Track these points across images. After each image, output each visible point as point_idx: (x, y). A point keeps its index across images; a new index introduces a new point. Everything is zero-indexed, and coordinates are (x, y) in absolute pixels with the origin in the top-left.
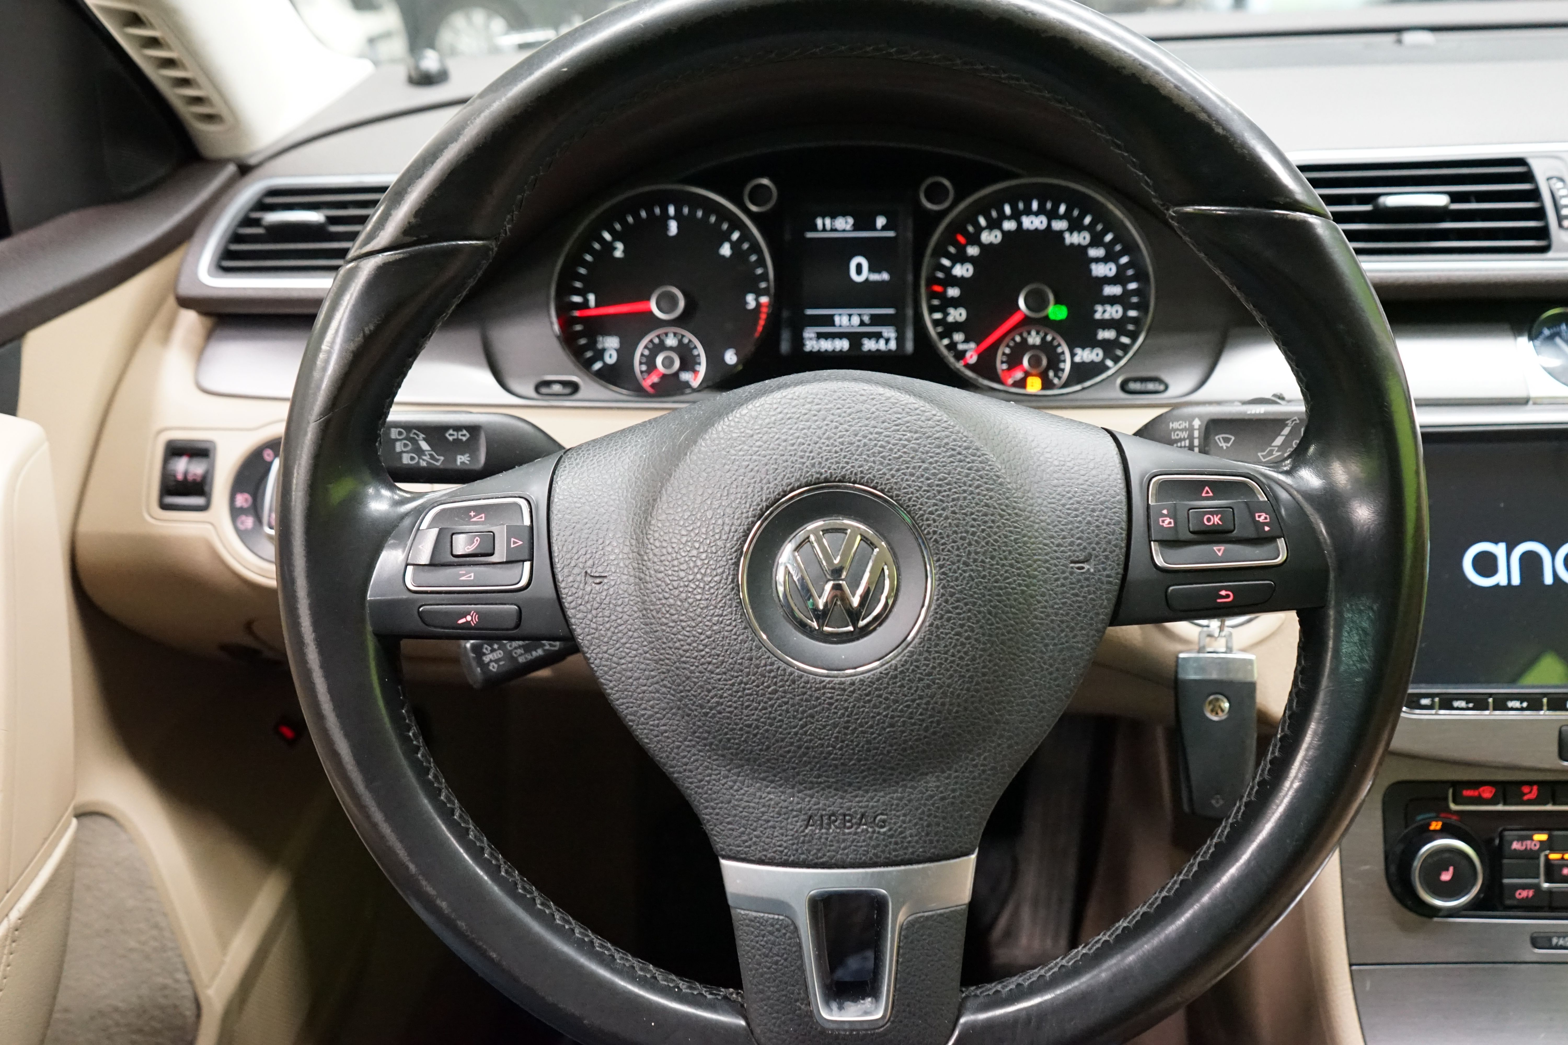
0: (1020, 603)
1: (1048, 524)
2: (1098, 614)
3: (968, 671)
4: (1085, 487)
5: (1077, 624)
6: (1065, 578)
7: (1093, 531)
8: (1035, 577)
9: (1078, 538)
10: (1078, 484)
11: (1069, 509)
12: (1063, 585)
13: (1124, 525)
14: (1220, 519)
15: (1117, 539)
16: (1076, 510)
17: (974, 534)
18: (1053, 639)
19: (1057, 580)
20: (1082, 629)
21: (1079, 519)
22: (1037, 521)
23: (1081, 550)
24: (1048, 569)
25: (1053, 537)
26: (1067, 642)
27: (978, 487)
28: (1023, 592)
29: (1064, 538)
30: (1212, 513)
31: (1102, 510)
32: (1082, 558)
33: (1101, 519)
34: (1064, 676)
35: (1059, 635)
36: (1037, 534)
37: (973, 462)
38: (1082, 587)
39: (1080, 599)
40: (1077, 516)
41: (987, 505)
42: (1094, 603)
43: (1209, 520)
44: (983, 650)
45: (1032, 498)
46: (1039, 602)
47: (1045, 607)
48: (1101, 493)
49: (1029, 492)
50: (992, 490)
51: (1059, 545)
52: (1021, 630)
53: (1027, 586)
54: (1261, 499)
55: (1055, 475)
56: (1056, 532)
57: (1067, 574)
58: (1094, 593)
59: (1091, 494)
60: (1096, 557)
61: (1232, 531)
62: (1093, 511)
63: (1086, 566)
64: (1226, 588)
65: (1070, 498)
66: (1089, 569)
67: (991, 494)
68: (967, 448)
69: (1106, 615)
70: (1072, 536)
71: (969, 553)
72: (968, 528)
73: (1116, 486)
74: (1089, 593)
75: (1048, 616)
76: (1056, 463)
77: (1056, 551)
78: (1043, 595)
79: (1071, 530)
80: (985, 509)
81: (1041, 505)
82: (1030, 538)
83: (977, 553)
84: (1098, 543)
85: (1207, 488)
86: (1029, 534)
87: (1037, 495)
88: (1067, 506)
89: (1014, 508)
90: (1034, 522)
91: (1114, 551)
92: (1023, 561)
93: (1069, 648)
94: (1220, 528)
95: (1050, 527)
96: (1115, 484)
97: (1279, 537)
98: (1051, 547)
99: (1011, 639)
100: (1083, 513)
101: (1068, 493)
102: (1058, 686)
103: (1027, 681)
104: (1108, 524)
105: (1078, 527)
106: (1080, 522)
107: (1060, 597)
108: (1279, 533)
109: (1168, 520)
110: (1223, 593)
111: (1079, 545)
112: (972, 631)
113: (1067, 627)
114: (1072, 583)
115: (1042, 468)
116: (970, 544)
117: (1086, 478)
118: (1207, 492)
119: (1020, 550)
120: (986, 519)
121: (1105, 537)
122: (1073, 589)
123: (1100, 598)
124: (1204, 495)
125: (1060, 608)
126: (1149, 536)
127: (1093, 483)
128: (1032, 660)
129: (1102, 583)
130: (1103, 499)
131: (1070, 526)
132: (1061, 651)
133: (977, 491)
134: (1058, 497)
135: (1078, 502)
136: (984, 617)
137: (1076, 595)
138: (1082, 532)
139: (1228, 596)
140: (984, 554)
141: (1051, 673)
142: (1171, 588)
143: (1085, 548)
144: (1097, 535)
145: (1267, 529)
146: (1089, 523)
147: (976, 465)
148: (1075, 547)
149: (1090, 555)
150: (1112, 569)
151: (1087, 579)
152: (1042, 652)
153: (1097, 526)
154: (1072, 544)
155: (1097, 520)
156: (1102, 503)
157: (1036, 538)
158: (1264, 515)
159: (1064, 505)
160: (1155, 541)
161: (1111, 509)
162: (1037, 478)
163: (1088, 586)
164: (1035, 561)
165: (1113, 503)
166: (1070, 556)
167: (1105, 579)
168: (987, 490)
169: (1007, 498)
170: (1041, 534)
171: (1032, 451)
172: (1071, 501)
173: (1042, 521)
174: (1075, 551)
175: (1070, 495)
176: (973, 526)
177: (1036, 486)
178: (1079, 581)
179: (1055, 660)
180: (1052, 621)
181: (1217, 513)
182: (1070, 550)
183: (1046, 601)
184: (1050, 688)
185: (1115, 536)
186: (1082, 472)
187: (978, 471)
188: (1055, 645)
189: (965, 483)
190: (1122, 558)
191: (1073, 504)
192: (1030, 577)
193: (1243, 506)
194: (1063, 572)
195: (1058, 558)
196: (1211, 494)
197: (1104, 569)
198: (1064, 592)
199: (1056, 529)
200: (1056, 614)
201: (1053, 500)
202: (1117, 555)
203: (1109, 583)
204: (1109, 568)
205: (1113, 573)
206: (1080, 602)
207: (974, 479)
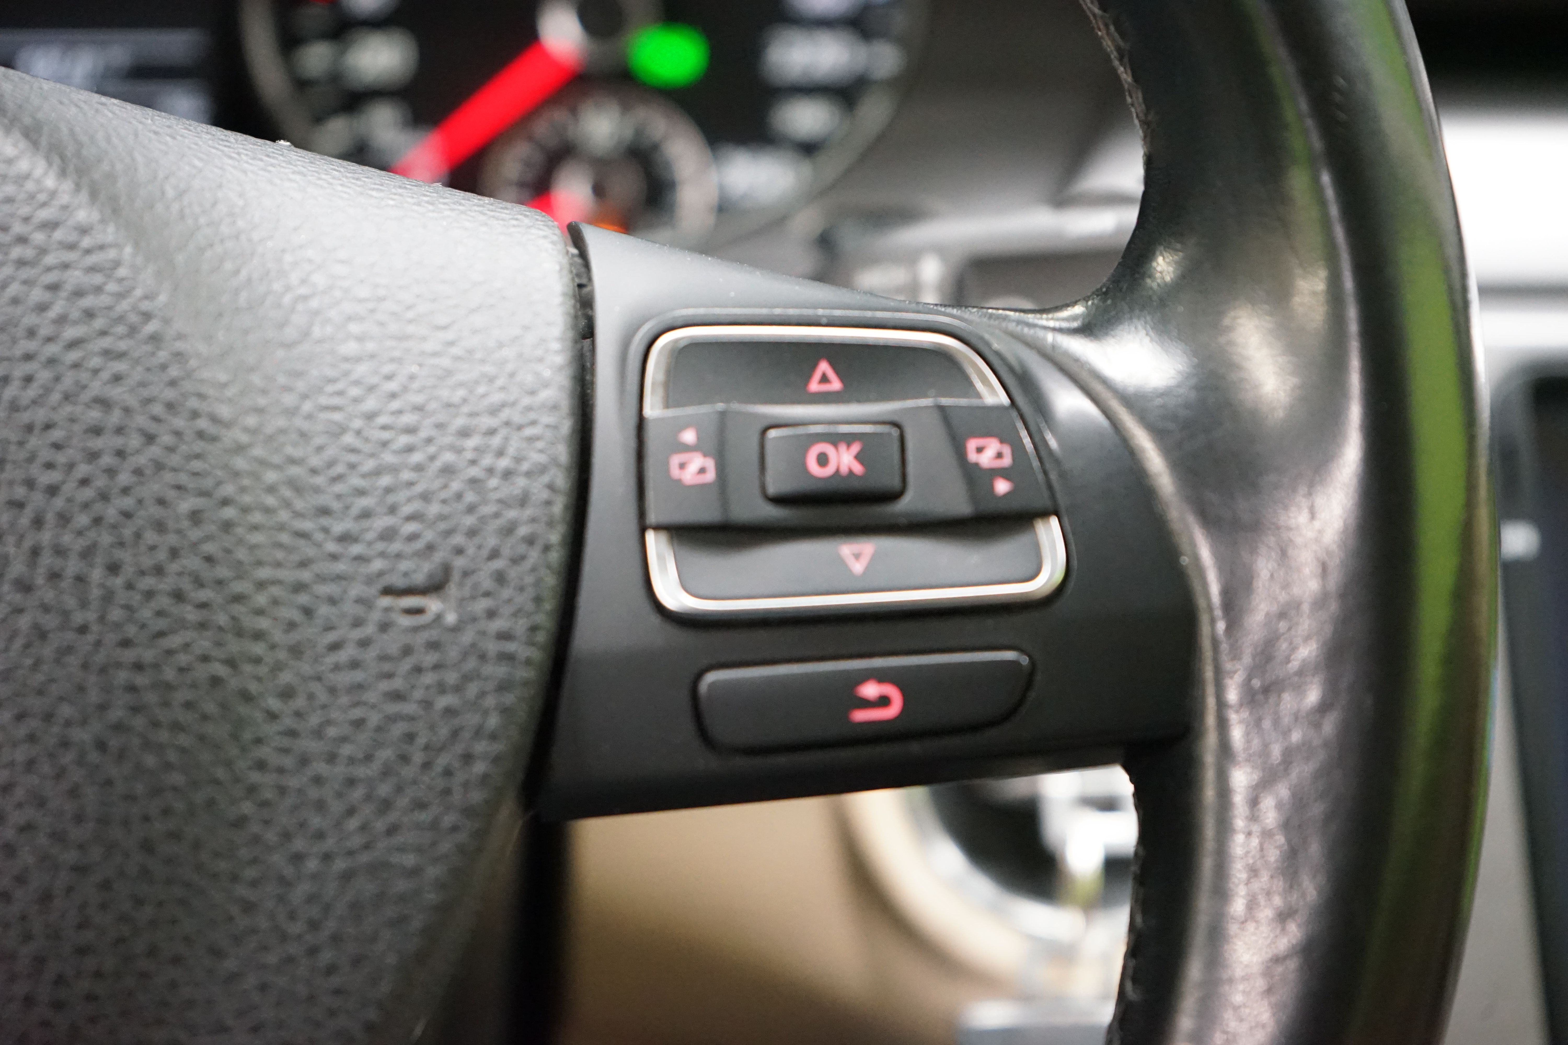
0: (205, 717)
1: (314, 471)
2: (468, 758)
3: (27, 937)
4: (445, 362)
5: (399, 789)
6: (364, 643)
7: (459, 496)
8: (258, 636)
9: (410, 518)
10: (423, 353)
11: (384, 428)
12: (355, 665)
13: (562, 480)
14: (857, 457)
15: (533, 520)
16: (411, 430)
17: (52, 490)
18: (320, 836)
19: (335, 647)
20: (420, 805)
21: (417, 457)
22: (276, 459)
23: (418, 554)
24: (308, 612)
25: (325, 511)
26: (367, 847)
27: (74, 344)
28: (216, 681)
29: (366, 514)
30: (835, 440)
31: (492, 432)
32: (419, 578)
33: (487, 460)
34: (357, 961)
35: (338, 824)
36: (270, 501)
37: (66, 266)
38: (418, 670)
39: (409, 708)
40: (410, 449)
41: (104, 403)
42: (456, 722)
43: (823, 460)
44: (80, 870)
45: (264, 392)
46: (273, 716)
47: (292, 733)
48: (491, 380)
49: (252, 369)
50: (121, 356)
51: (345, 538)
52: (211, 803)
53: (231, 663)
54: (990, 400)
55: (354, 328)
56: (339, 497)
57: (369, 630)
58: (458, 689)
59: (461, 385)
60: (466, 574)
61: (894, 496)
62: (465, 433)
63: (433, 605)
64: (881, 676)
65: (393, 396)
66: (439, 617)
67: (120, 366)
68: (50, 226)
69: (496, 760)
70: (393, 510)
71: (35, 552)
72: (35, 470)
73: (541, 360)
74: (442, 688)
75: (304, 761)
76: (363, 292)
77: (334, 557)
78: (287, 694)
79: (388, 490)
80: (94, 415)
81: (291, 412)
82: (245, 510)
83: (60, 551)
84: (472, 533)
85: (824, 367)
86: (247, 499)
87: (282, 380)
88: (382, 420)
89: (195, 415)
90: (263, 463)
91: (523, 558)
92: (220, 583)
93: (375, 869)
94: (857, 485)
95: (319, 480)
96: (539, 352)
97: (1044, 514)
98: (318, 545)
99: (175, 836)
100: (429, 441)
101: (389, 377)
102: (337, 992)
103: (233, 978)
104: (507, 474)
105: (410, 484)
106: (419, 468)
107: (344, 700)
108: (1042, 501)
109: (697, 462)
110: (870, 690)
111: (413, 537)
112: (41, 802)
113: (368, 798)
114: (384, 658)
115: (314, 303)
116: (38, 522)
117: (449, 335)
118: (824, 379)
119: (209, 548)
120: (97, 443)
121: (497, 515)
122: (389, 676)
123: (475, 705)
124: (814, 386)
125: (344, 739)
126: (642, 513)
127: (470, 352)
128: (249, 907)
129: (483, 657)
130: (496, 398)
131: (385, 480)
132: (347, 876)
133: (74, 356)
134: (355, 392)
135: (419, 409)
136: (80, 762)
137: (397, 696)
138: (425, 497)
139: (884, 701)
140: (87, 554)
141: (313, 951)
142: (712, 677)
143: (430, 548)
144: (471, 509)
145: (1002, 487)
146: (448, 471)
147: (75, 278)
148: (396, 546)
149: (447, 569)
150: (515, 615)
151: (434, 646)
152: (283, 881)
153: (474, 482)
154: (388, 535)
155: (473, 462)
156: (494, 411)
157: (268, 511)
158: (993, 447)
159: (370, 416)
160: (657, 528)
161: (520, 428)
162: (290, 333)
163: (437, 667)
164: (261, 585)
165: (529, 409)
166: (381, 574)
167: (492, 647)
168: (107, 353)
169: (173, 383)
170: (287, 504)
171: (288, 258)
172: (395, 405)
173: (293, 461)
174: (399, 556)
175: (392, 386)
176: (50, 466)
177: (280, 353)
178: (407, 651)
179: (327, 908)
180: (318, 780)
181: (849, 439)
182: (382, 555)
183: (298, 714)
184: (311, 999)
185: (528, 512)
186: (442, 320)
187: (79, 293)
188: (327, 857)
189: (31, 333)
190: (551, 581)
191: (400, 412)
192: (240, 633)
193: (934, 421)
194: (358, 623)
195: (339, 578)
196: (836, 385)
197: (491, 614)
198: (360, 687)
199: (339, 488)
200: (332, 758)
201: (336, 401)
202: (533, 570)
203: (507, 658)
204: (507, 610)
205: (520, 627)
206: (411, 719)
207: (62, 320)
